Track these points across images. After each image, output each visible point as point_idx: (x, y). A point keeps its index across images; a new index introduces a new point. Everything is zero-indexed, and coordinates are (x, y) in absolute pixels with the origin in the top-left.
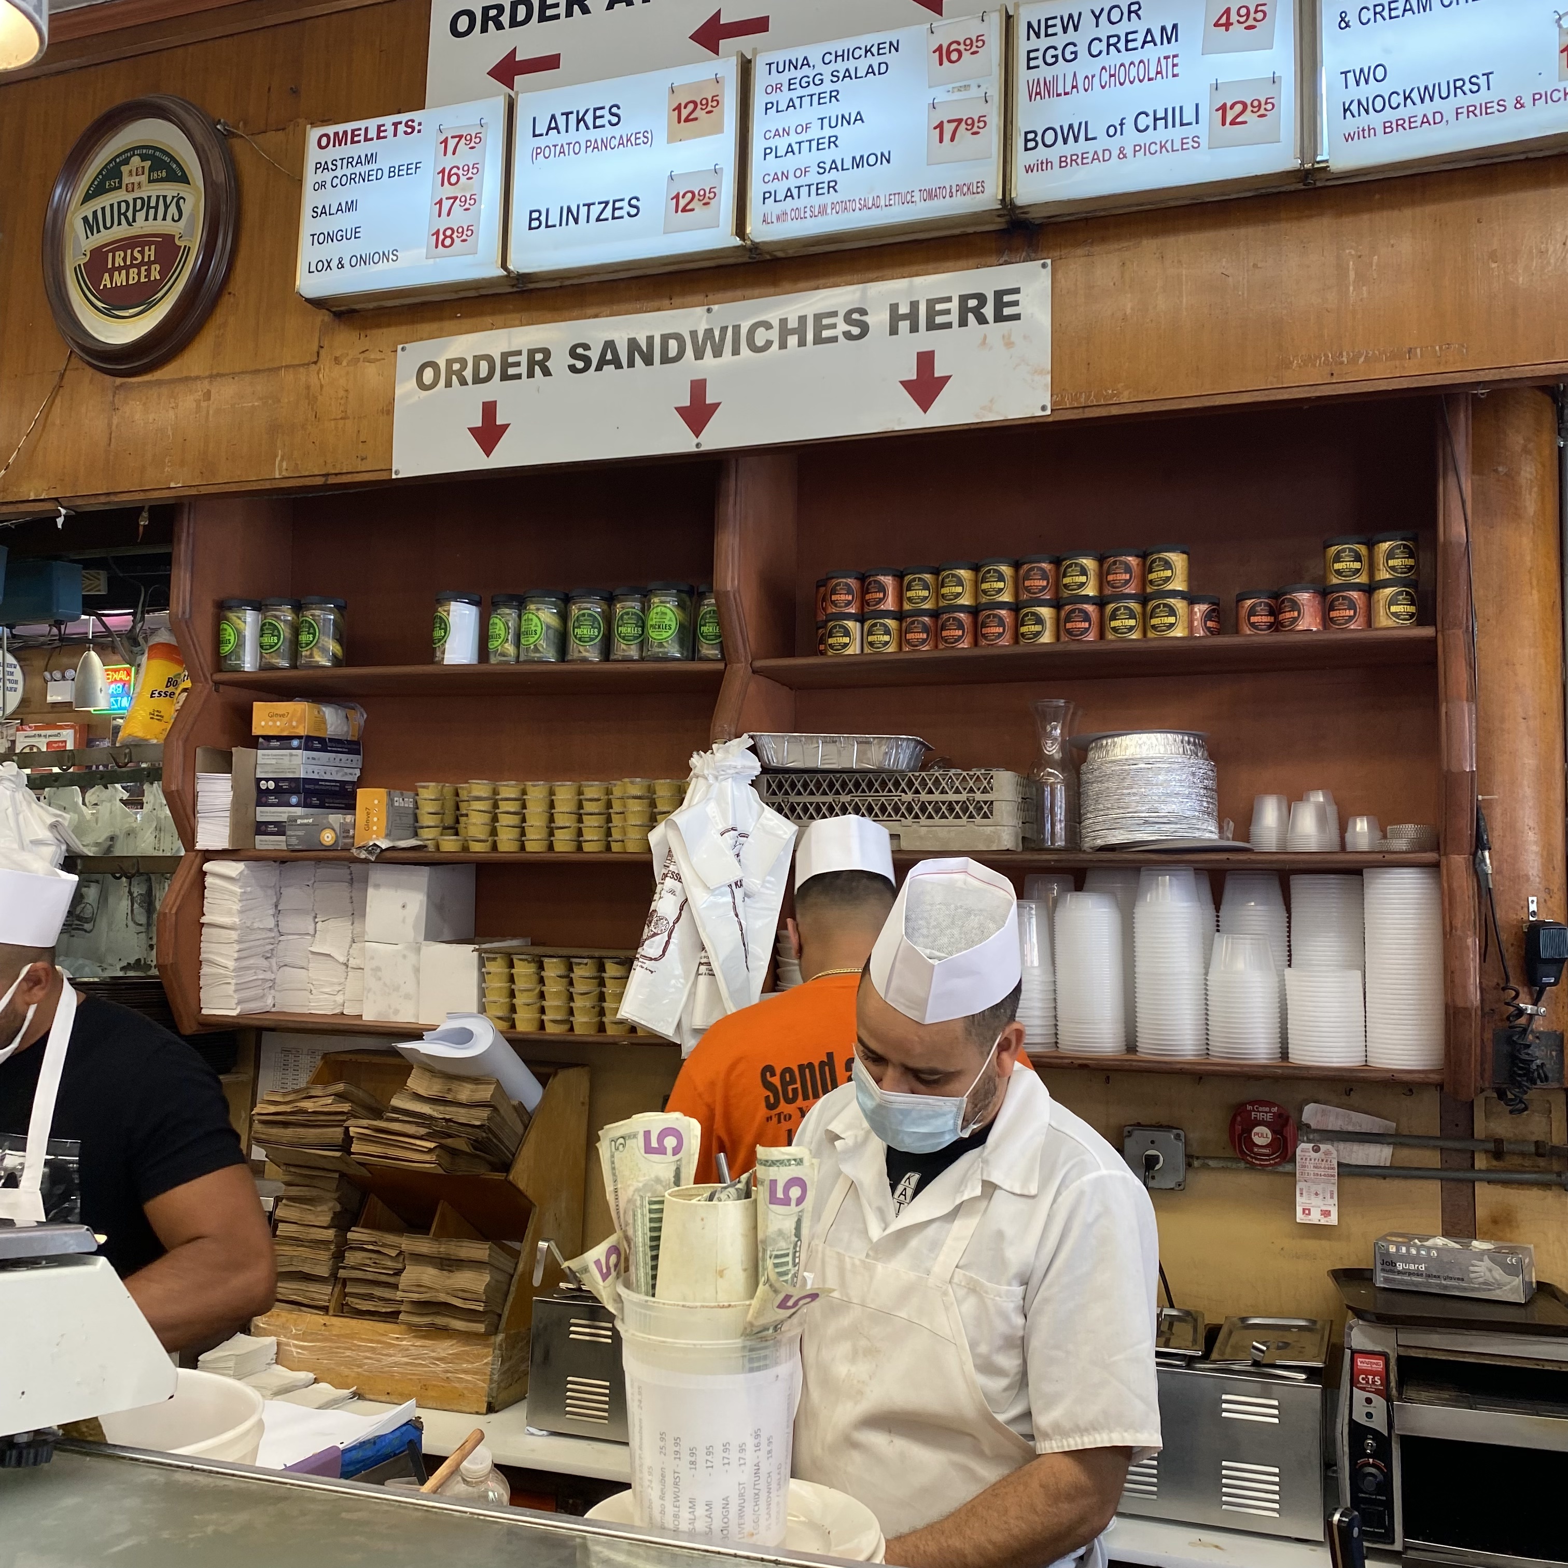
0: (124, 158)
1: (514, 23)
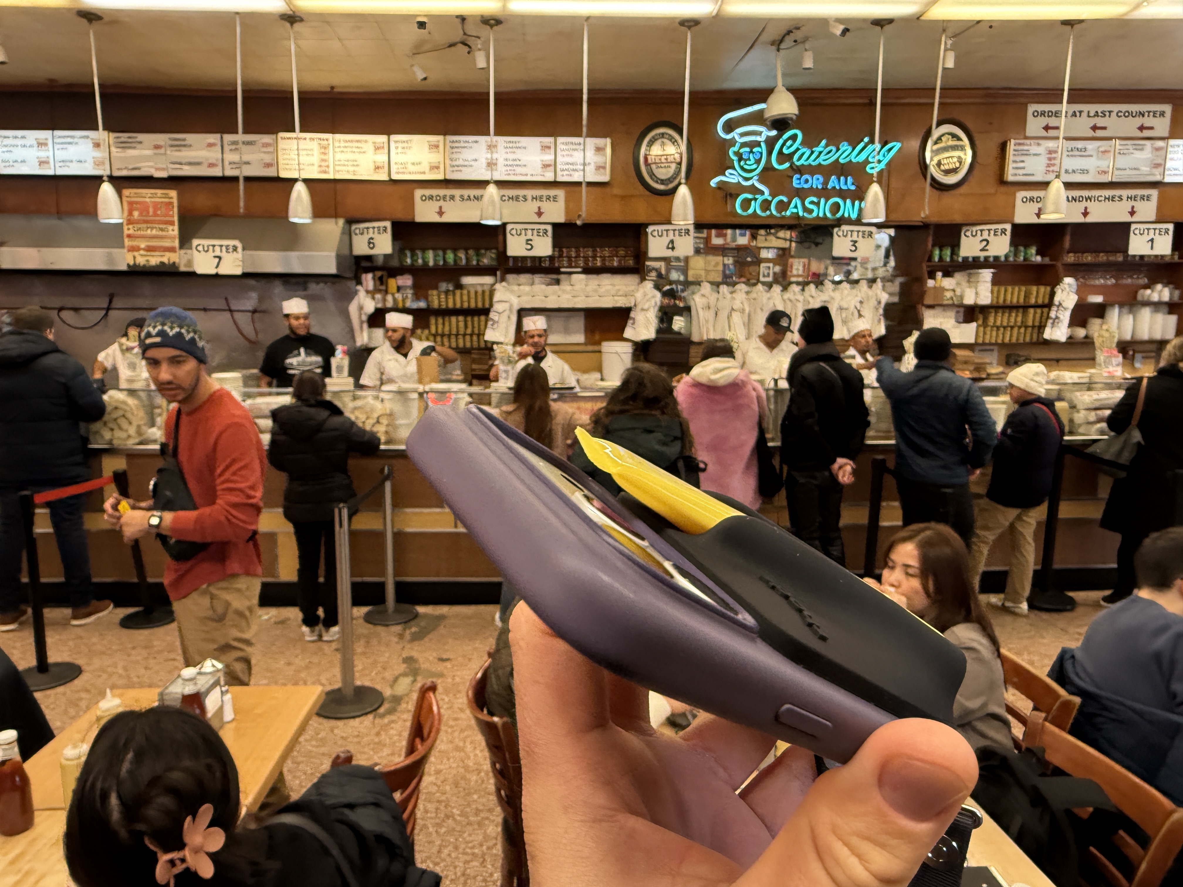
0: (943, 135)
1: (1049, 116)
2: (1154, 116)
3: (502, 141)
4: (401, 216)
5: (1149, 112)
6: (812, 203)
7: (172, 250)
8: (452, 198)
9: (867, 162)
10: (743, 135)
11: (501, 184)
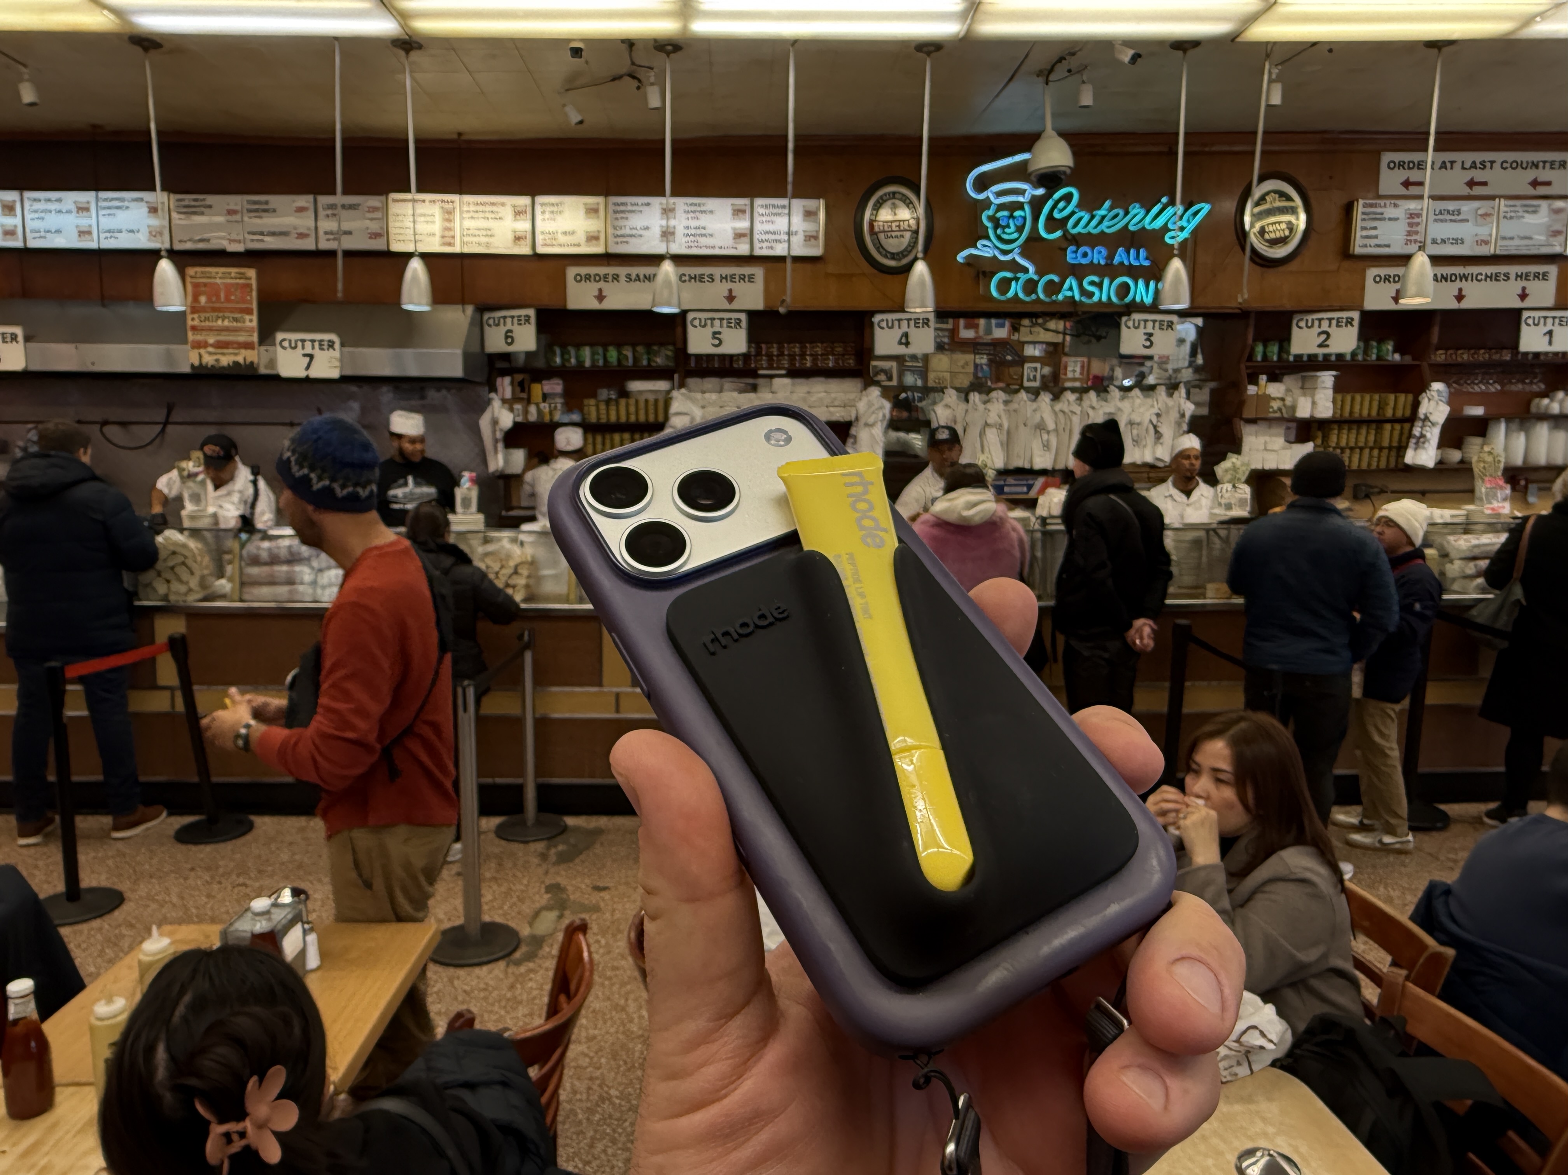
1: (1409, 168)
2: (1552, 168)
3: (681, 203)
4: (549, 301)
5: (1545, 162)
6: (1092, 283)
7: (248, 346)
8: (616, 278)
9: (1165, 229)
10: (999, 194)
11: (679, 259)
